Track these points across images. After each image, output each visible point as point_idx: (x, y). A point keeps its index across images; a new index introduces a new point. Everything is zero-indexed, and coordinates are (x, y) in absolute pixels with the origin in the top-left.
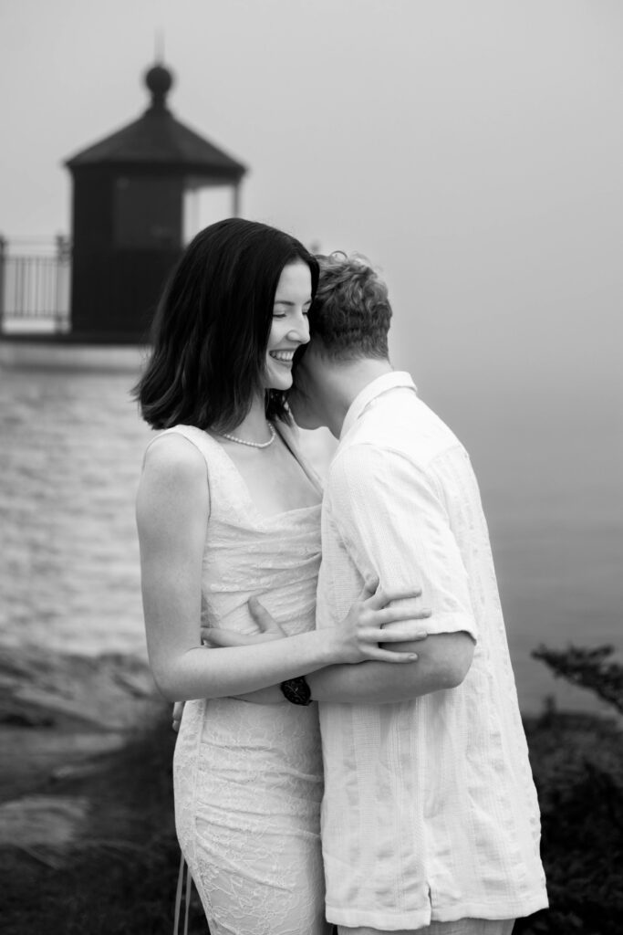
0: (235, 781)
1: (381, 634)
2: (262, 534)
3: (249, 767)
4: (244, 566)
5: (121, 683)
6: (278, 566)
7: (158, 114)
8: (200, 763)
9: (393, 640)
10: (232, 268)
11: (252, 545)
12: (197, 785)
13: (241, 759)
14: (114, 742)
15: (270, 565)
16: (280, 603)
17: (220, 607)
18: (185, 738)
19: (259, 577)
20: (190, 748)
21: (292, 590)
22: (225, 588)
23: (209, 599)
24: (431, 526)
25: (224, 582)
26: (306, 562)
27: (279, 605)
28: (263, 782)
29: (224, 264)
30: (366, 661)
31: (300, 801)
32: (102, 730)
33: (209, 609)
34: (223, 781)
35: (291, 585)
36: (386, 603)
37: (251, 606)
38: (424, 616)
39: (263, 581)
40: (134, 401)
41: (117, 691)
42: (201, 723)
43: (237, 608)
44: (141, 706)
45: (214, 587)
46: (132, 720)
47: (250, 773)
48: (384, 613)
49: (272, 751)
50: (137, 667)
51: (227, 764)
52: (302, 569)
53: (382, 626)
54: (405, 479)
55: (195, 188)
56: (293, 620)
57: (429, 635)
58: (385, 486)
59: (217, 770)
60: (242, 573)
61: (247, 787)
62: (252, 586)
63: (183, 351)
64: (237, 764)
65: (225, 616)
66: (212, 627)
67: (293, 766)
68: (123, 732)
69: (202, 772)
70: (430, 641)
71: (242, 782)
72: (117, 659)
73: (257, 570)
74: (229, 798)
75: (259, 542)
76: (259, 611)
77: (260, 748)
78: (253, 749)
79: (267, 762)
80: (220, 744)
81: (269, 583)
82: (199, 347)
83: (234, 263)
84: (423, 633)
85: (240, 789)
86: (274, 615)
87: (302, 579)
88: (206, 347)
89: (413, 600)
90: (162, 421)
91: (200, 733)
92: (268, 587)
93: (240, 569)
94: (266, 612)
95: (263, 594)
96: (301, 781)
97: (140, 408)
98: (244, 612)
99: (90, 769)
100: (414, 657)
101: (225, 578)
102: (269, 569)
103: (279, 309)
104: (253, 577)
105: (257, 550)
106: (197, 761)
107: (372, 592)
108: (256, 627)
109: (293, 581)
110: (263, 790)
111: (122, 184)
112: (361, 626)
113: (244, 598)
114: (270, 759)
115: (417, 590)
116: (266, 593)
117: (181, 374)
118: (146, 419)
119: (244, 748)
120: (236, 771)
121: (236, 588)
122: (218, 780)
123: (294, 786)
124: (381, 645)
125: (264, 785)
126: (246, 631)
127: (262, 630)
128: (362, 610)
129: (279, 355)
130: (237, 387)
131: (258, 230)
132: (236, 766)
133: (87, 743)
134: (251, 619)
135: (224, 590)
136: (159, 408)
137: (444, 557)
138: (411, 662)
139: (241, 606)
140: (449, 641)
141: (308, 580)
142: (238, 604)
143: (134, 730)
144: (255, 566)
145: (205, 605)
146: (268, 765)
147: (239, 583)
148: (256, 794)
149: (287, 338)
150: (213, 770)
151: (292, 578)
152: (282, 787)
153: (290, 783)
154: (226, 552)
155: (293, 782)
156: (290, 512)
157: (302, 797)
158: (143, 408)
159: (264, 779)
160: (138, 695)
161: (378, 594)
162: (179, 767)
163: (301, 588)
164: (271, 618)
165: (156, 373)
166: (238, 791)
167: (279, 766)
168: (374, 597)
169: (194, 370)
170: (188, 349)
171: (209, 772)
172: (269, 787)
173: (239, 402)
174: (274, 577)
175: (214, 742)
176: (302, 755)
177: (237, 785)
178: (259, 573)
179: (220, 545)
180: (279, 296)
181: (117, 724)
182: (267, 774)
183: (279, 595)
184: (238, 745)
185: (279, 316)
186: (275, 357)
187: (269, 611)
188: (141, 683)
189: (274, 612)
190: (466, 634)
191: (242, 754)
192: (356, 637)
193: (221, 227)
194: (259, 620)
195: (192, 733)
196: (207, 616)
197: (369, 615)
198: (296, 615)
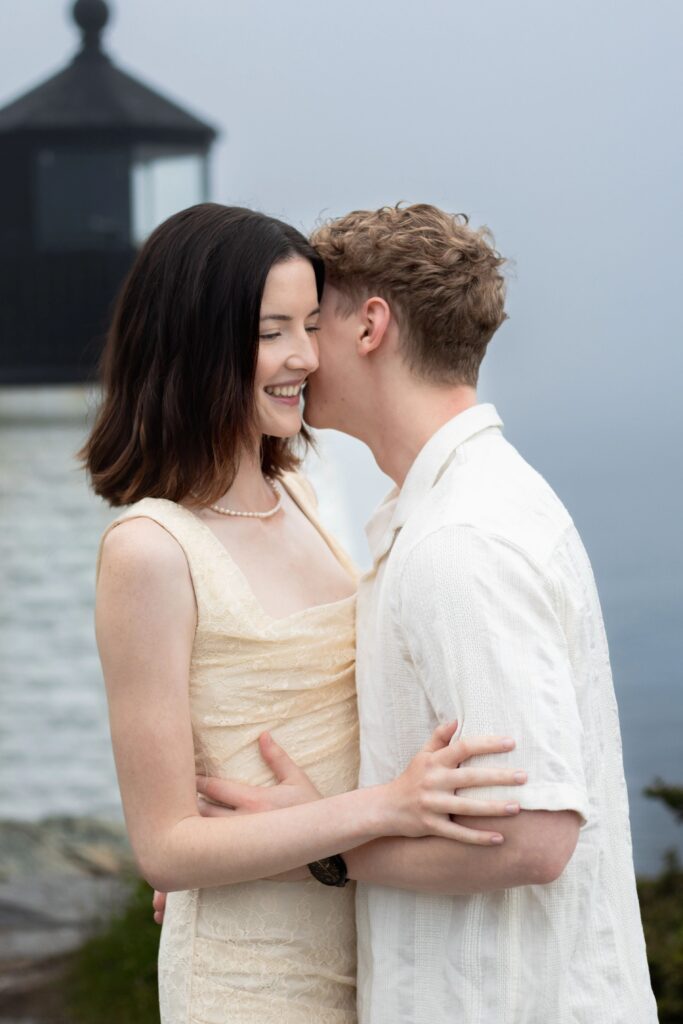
0: (244, 989)
1: (456, 802)
2: (271, 642)
3: (263, 968)
4: (249, 688)
5: (73, 857)
6: (295, 686)
7: (91, 60)
8: (195, 965)
9: (472, 813)
10: (198, 274)
11: (259, 659)
12: (193, 997)
13: (251, 958)
14: (67, 940)
15: (285, 686)
16: (303, 738)
17: (220, 749)
18: (173, 932)
19: (271, 704)
20: (180, 945)
21: (318, 719)
22: (224, 721)
23: (205, 737)
24: (543, 656)
25: (223, 712)
26: (334, 678)
27: (303, 742)
28: (284, 988)
29: (186, 272)
30: (429, 836)
31: (336, 1011)
32: (49, 924)
33: (204, 750)
34: (227, 988)
35: (316, 711)
36: (463, 760)
37: (263, 745)
38: (518, 783)
39: (276, 708)
40: (83, 468)
41: (69, 869)
42: (194, 909)
43: (244, 748)
44: (104, 888)
45: (209, 719)
46: (91, 908)
47: (266, 977)
48: (461, 773)
49: (293, 944)
50: (97, 833)
51: (233, 966)
52: (329, 688)
53: (456, 791)
54: (515, 583)
55: (148, 160)
56: (322, 761)
57: (522, 811)
58: (488, 591)
59: (220, 974)
60: (247, 699)
61: (261, 996)
62: (261, 716)
63: (140, 396)
64: (247, 964)
65: (227, 760)
66: (210, 776)
67: (324, 964)
68: (79, 925)
69: (197, 978)
70: (523, 820)
71: (255, 990)
72: (67, 824)
73: (267, 693)
74: (236, 1012)
75: (268, 655)
76: (273, 751)
77: (279, 942)
78: (267, 943)
79: (288, 960)
80: (224, 938)
81: (284, 712)
82: (160, 390)
83: (200, 268)
84: (513, 807)
85: (251, 999)
86: (294, 757)
87: (330, 702)
88: (170, 389)
89: (503, 756)
90: (118, 494)
91: (193, 924)
92: (284, 716)
93: (243, 694)
94: (283, 754)
95: (279, 726)
96: (335, 985)
97: (90, 477)
98: (253, 754)
99: (36, 978)
100: (499, 838)
101: (223, 708)
102: (284, 691)
103: (268, 326)
104: (263, 703)
105: (266, 666)
106: (190, 963)
107: (445, 741)
108: (269, 775)
109: (318, 707)
110: (284, 999)
111: (46, 159)
112: (428, 788)
113: (252, 734)
114: (290, 957)
115: (508, 742)
116: (283, 725)
117: (139, 428)
118: (98, 492)
119: (255, 942)
120: (245, 975)
121: (240, 720)
122: (221, 988)
123: (326, 992)
124: (453, 817)
125: (285, 992)
126: (256, 781)
127: (279, 778)
128: (429, 765)
129: (278, 391)
130: (217, 442)
131: (234, 219)
132: (245, 967)
133: (32, 943)
134: (263, 764)
135: (223, 724)
136: (114, 477)
137: (555, 702)
138: (493, 845)
139: (248, 746)
140: (548, 821)
141: (338, 704)
142: (244, 743)
143: (96, 922)
144: (264, 688)
145: (199, 747)
146: (290, 965)
147: (242, 714)
148: (274, 1005)
149: (286, 366)
150: (213, 974)
151: (316, 702)
152: (309, 995)
153: (321, 987)
154: (222, 671)
155: (325, 986)
156: (311, 610)
157: (336, 1007)
158: (93, 478)
159: (284, 984)
160: (97, 872)
161: (454, 746)
162: (166, 971)
163: (330, 715)
164: (291, 762)
165: (107, 429)
166: (249, 1003)
167: (303, 967)
168: (447, 748)
169: (155, 423)
170: (146, 392)
171: (207, 978)
172: (291, 995)
173: (221, 461)
174: (292, 701)
175: (213, 935)
176: (339, 950)
177: (246, 994)
178: (271, 698)
179: (214, 661)
180: (267, 308)
181: (71, 914)
182: (288, 978)
183: (301, 727)
184: (247, 938)
185: (270, 337)
186: (272, 394)
187: (287, 751)
188: (102, 855)
189: (296, 751)
190: (574, 815)
191: (253, 951)
192: (419, 802)
193: (183, 219)
194: (273, 765)
195: (182, 923)
196: (201, 760)
197: (440, 774)
198: (326, 754)
